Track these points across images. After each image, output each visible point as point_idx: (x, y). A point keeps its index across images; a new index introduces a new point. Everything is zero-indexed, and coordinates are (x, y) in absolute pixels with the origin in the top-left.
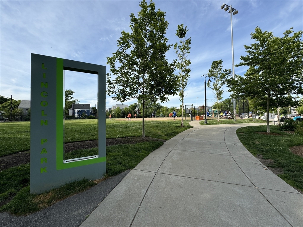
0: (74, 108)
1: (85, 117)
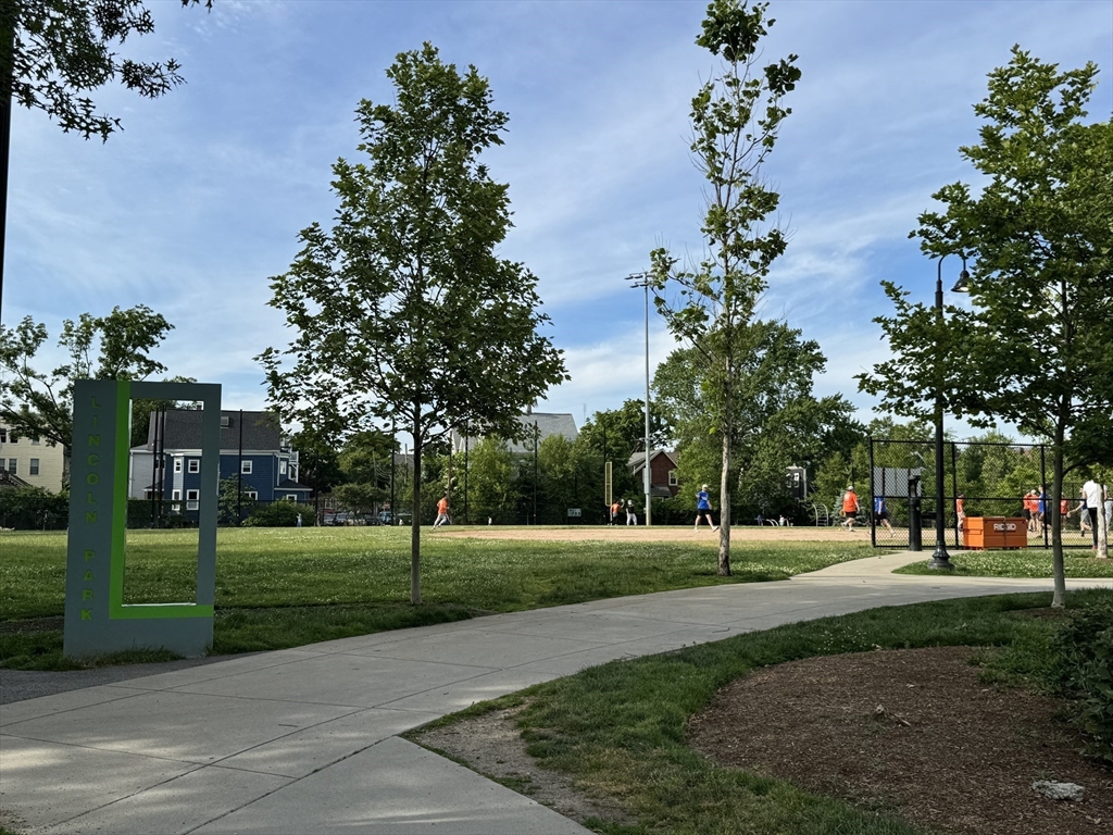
0: (162, 443)
1: (238, 508)
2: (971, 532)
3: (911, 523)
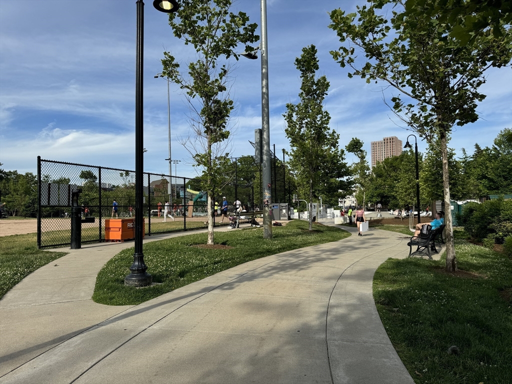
2: (112, 229)
3: (74, 226)
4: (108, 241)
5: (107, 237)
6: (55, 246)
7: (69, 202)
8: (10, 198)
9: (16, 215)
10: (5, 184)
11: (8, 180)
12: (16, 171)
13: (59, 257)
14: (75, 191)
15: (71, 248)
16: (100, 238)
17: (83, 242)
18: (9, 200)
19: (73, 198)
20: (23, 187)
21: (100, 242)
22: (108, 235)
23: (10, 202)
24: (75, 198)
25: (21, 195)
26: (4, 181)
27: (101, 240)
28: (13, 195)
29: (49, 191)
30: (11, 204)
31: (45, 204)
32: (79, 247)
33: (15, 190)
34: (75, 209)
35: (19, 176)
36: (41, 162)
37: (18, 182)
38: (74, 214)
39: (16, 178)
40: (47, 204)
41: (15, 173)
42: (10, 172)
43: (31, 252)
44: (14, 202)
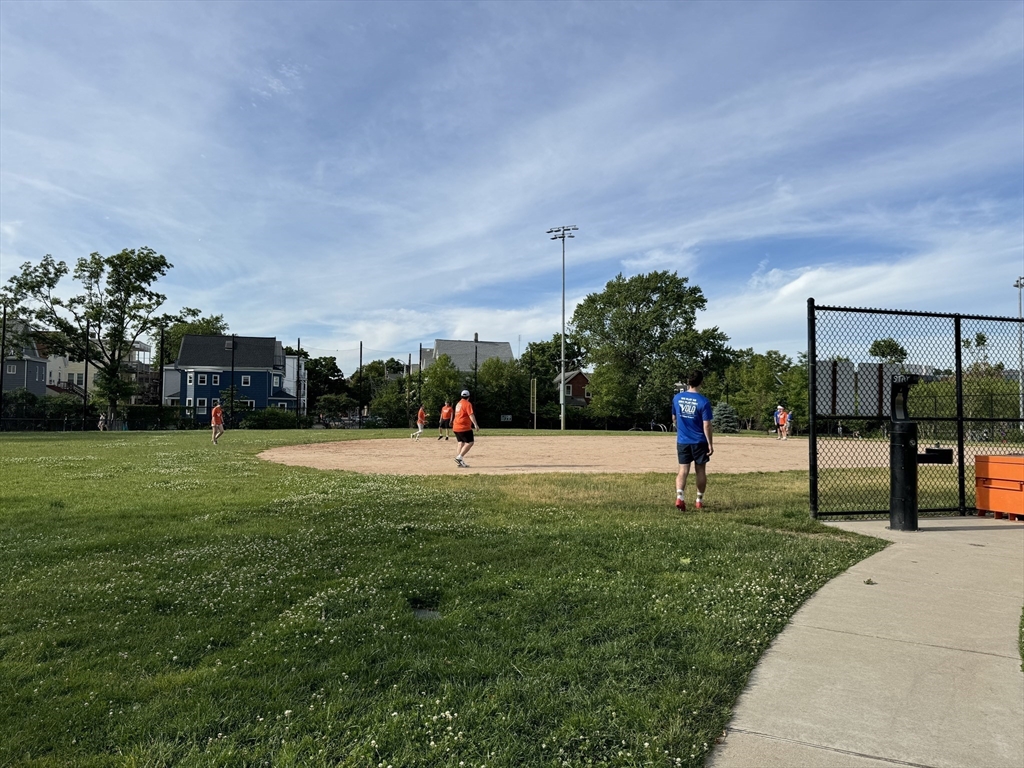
1: (233, 413)
2: (994, 484)
3: (897, 471)
4: (983, 514)
5: (981, 505)
6: (848, 515)
7: (880, 407)
8: (741, 396)
9: (752, 428)
10: (733, 372)
11: (738, 365)
12: (751, 349)
13: (871, 554)
14: (899, 379)
15: (892, 527)
16: (962, 503)
17: (920, 511)
18: (742, 400)
19: (893, 396)
20: (762, 376)
21: (963, 514)
22: (985, 498)
23: (743, 403)
24: (900, 397)
25: (760, 391)
26: (731, 367)
27: (965, 509)
28: (746, 392)
29: (834, 380)
30: (744, 407)
31: (824, 411)
32: (912, 526)
33: (750, 384)
34: (902, 426)
35: (755, 358)
36: (816, 312)
37: (753, 367)
38: (898, 439)
39: (751, 360)
40: (830, 411)
41: (749, 352)
42: (741, 351)
43: (797, 524)
44: (748, 403)
